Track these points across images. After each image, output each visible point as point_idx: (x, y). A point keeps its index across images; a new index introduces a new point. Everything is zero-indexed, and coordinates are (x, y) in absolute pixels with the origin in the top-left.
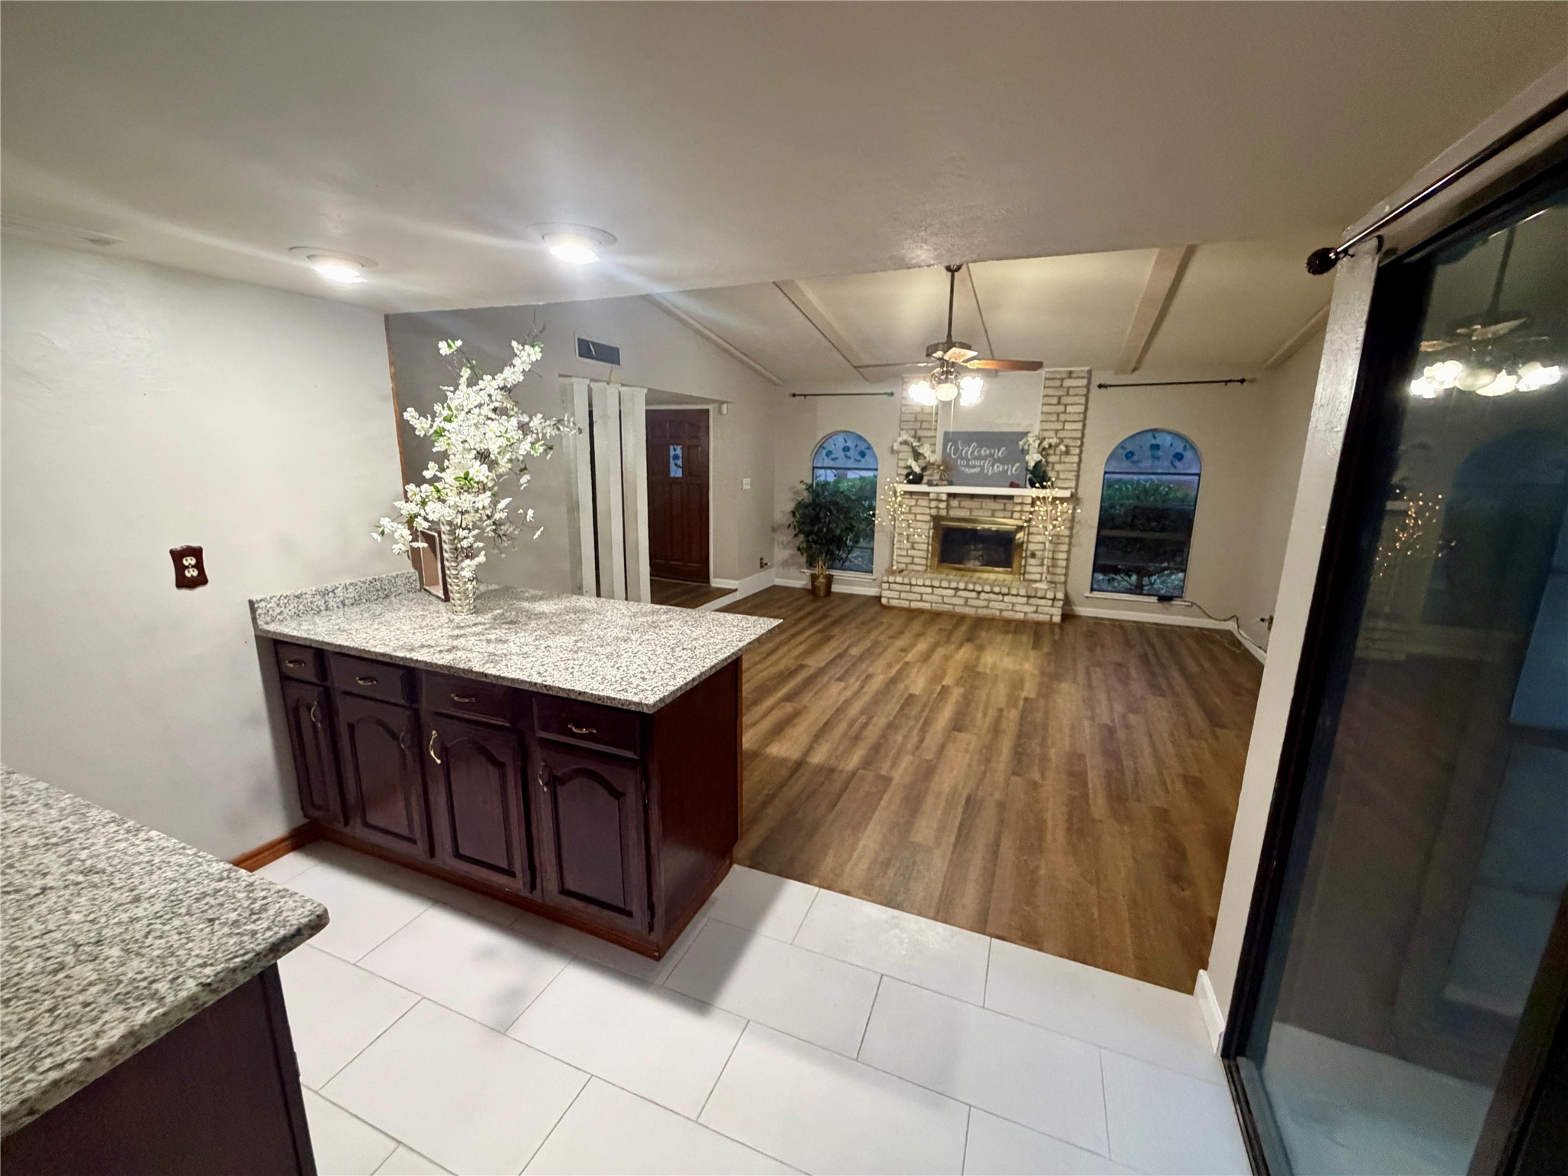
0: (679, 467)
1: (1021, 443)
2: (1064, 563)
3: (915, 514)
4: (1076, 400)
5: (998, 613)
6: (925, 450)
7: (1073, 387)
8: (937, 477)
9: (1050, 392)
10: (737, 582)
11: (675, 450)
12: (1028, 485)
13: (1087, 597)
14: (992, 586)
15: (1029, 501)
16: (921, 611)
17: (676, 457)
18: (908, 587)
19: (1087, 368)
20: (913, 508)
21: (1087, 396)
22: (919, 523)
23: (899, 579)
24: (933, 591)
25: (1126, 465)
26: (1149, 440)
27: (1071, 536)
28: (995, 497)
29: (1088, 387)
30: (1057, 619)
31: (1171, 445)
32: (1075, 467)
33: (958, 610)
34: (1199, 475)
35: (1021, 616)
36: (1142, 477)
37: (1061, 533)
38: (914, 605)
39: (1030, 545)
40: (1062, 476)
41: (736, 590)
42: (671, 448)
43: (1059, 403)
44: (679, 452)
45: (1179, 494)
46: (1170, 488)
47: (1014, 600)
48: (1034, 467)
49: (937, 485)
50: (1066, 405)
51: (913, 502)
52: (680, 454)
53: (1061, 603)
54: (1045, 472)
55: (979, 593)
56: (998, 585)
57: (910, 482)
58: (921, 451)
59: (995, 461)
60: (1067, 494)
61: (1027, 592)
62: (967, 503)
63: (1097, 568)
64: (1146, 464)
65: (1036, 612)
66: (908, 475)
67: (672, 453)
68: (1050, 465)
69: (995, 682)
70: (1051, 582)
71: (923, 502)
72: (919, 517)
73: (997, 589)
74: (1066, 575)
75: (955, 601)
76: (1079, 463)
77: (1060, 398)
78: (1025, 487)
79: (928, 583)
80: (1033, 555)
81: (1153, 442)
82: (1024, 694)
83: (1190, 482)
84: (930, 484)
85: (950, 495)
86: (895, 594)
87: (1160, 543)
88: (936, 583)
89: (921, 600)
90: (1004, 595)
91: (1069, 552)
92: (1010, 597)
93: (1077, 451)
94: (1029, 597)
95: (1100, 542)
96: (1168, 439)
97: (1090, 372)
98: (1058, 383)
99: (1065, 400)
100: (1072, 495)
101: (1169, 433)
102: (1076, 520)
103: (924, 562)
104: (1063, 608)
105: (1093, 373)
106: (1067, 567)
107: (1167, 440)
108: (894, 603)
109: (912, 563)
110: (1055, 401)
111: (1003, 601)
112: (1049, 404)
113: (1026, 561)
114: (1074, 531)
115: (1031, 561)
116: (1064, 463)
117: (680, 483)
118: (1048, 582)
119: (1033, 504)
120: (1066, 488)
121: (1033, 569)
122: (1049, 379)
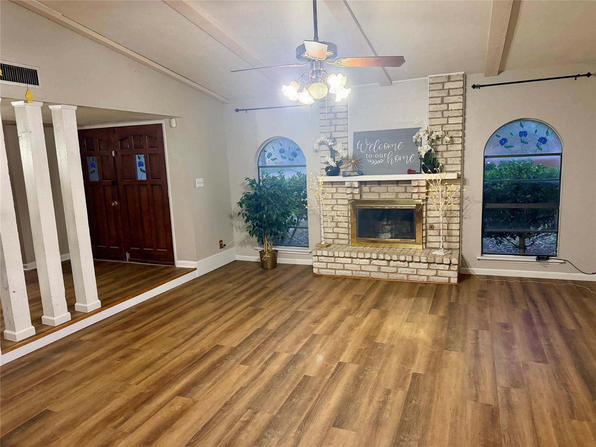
0: (144, 172)
1: (414, 137)
2: (457, 233)
3: (337, 199)
4: (456, 99)
5: (405, 277)
6: (338, 148)
7: (452, 89)
8: (350, 168)
9: (435, 94)
10: (196, 263)
11: (139, 158)
12: (423, 172)
13: (479, 259)
14: (398, 256)
15: (424, 184)
16: (345, 278)
17: (141, 164)
18: (333, 259)
19: (463, 73)
20: (334, 195)
21: (464, 95)
22: (340, 206)
23: (325, 253)
24: (352, 261)
25: (500, 150)
26: (517, 129)
27: (461, 211)
28: (397, 182)
29: (464, 87)
30: (454, 280)
31: (536, 131)
32: (459, 154)
33: (374, 275)
34: (560, 154)
35: (424, 279)
36: (516, 159)
37: (453, 209)
38: (339, 273)
39: (428, 219)
40: (449, 162)
41: (196, 269)
42: (137, 156)
43: (442, 103)
44: (143, 160)
45: (547, 171)
46: (539, 167)
47: (418, 265)
48: (425, 155)
49: (349, 176)
50: (448, 104)
51: (334, 190)
52: (143, 161)
53: (456, 266)
54: (435, 159)
55: (389, 261)
56: (403, 254)
57: (329, 174)
58: (335, 148)
59: (395, 153)
60: (454, 176)
61: (427, 259)
62: (376, 188)
63: (485, 234)
64: (517, 148)
65: (436, 275)
66: (327, 169)
67: (138, 160)
68: (440, 153)
69: (389, 355)
70: (448, 249)
71: (341, 190)
72: (340, 202)
73: (402, 258)
74: (460, 242)
75: (370, 268)
76: (463, 150)
77: (442, 98)
78: (421, 173)
79: (347, 255)
80: (432, 228)
81: (522, 130)
82: (414, 369)
83: (554, 160)
84: (344, 175)
85: (361, 183)
86: (323, 265)
87: (536, 212)
88: (354, 255)
89: (344, 269)
90: (409, 262)
91: (461, 223)
92: (413, 263)
93: (460, 140)
94: (429, 263)
95: (486, 213)
96: (533, 125)
97: (465, 76)
98: (440, 86)
99: (447, 100)
100: (459, 177)
101: (534, 121)
102: (465, 197)
103: (346, 237)
104: (459, 270)
105: (468, 76)
106: (460, 236)
107: (530, 127)
108: (323, 272)
109: (338, 238)
110: (439, 101)
111: (408, 267)
112: (435, 104)
113: (426, 233)
114: (464, 206)
115: (430, 232)
116: (450, 151)
117: (146, 185)
118: (445, 249)
119: (427, 186)
120: (453, 172)
121: (433, 238)
122: (432, 84)
